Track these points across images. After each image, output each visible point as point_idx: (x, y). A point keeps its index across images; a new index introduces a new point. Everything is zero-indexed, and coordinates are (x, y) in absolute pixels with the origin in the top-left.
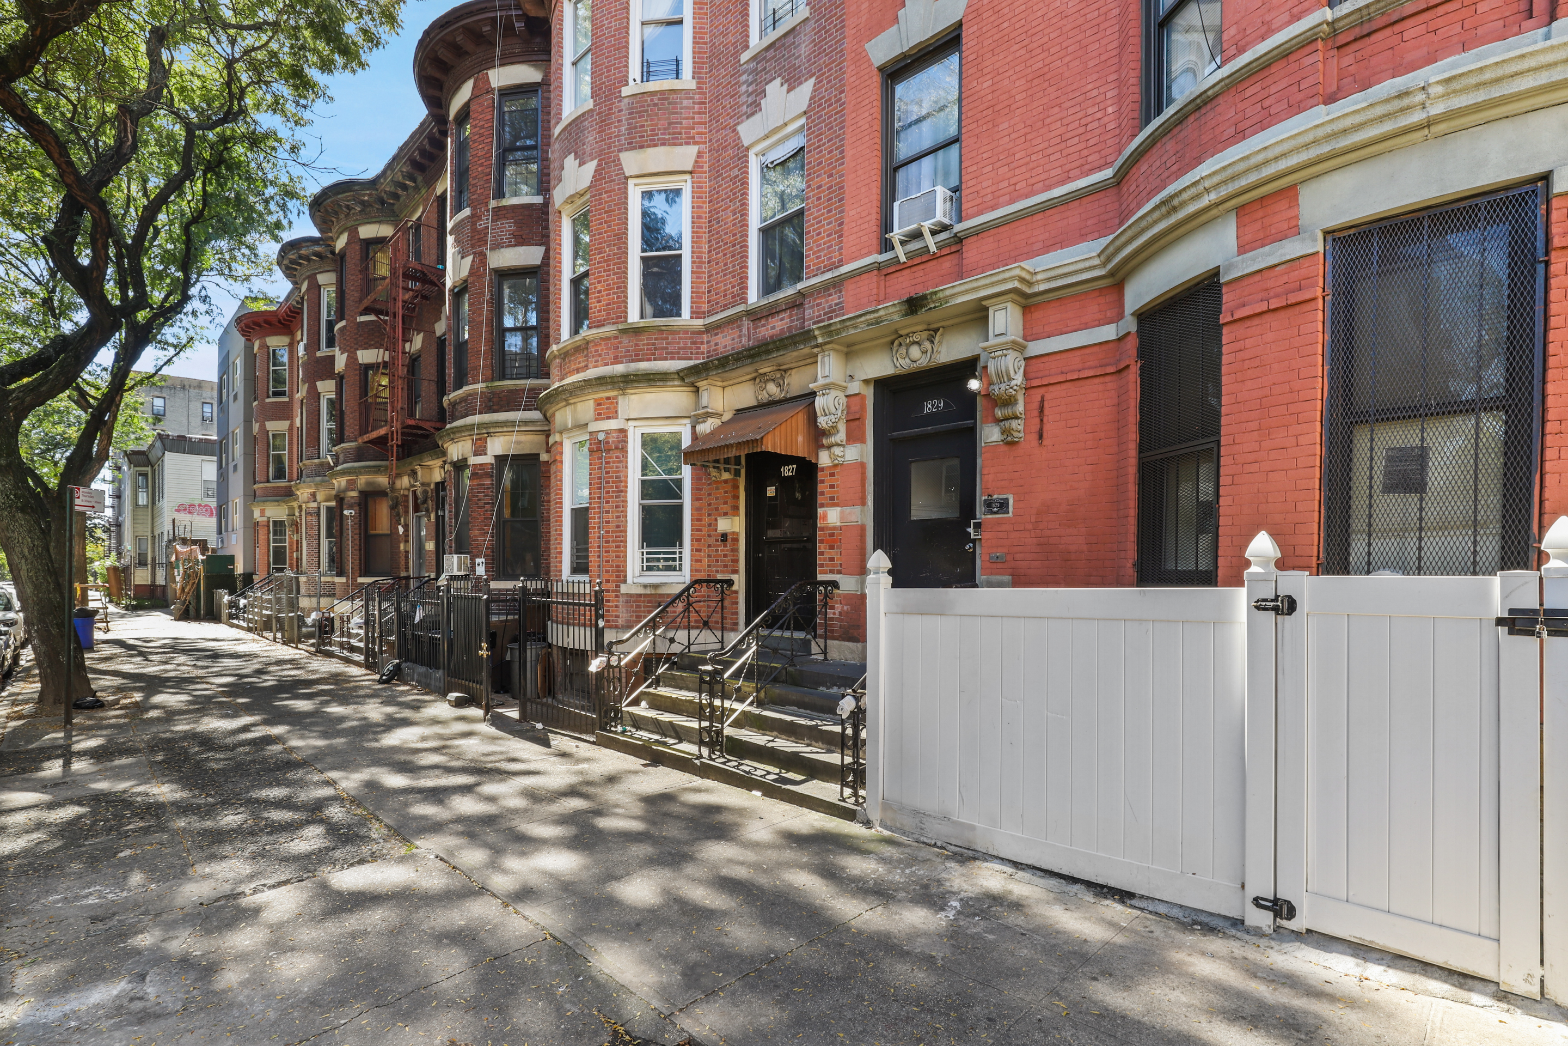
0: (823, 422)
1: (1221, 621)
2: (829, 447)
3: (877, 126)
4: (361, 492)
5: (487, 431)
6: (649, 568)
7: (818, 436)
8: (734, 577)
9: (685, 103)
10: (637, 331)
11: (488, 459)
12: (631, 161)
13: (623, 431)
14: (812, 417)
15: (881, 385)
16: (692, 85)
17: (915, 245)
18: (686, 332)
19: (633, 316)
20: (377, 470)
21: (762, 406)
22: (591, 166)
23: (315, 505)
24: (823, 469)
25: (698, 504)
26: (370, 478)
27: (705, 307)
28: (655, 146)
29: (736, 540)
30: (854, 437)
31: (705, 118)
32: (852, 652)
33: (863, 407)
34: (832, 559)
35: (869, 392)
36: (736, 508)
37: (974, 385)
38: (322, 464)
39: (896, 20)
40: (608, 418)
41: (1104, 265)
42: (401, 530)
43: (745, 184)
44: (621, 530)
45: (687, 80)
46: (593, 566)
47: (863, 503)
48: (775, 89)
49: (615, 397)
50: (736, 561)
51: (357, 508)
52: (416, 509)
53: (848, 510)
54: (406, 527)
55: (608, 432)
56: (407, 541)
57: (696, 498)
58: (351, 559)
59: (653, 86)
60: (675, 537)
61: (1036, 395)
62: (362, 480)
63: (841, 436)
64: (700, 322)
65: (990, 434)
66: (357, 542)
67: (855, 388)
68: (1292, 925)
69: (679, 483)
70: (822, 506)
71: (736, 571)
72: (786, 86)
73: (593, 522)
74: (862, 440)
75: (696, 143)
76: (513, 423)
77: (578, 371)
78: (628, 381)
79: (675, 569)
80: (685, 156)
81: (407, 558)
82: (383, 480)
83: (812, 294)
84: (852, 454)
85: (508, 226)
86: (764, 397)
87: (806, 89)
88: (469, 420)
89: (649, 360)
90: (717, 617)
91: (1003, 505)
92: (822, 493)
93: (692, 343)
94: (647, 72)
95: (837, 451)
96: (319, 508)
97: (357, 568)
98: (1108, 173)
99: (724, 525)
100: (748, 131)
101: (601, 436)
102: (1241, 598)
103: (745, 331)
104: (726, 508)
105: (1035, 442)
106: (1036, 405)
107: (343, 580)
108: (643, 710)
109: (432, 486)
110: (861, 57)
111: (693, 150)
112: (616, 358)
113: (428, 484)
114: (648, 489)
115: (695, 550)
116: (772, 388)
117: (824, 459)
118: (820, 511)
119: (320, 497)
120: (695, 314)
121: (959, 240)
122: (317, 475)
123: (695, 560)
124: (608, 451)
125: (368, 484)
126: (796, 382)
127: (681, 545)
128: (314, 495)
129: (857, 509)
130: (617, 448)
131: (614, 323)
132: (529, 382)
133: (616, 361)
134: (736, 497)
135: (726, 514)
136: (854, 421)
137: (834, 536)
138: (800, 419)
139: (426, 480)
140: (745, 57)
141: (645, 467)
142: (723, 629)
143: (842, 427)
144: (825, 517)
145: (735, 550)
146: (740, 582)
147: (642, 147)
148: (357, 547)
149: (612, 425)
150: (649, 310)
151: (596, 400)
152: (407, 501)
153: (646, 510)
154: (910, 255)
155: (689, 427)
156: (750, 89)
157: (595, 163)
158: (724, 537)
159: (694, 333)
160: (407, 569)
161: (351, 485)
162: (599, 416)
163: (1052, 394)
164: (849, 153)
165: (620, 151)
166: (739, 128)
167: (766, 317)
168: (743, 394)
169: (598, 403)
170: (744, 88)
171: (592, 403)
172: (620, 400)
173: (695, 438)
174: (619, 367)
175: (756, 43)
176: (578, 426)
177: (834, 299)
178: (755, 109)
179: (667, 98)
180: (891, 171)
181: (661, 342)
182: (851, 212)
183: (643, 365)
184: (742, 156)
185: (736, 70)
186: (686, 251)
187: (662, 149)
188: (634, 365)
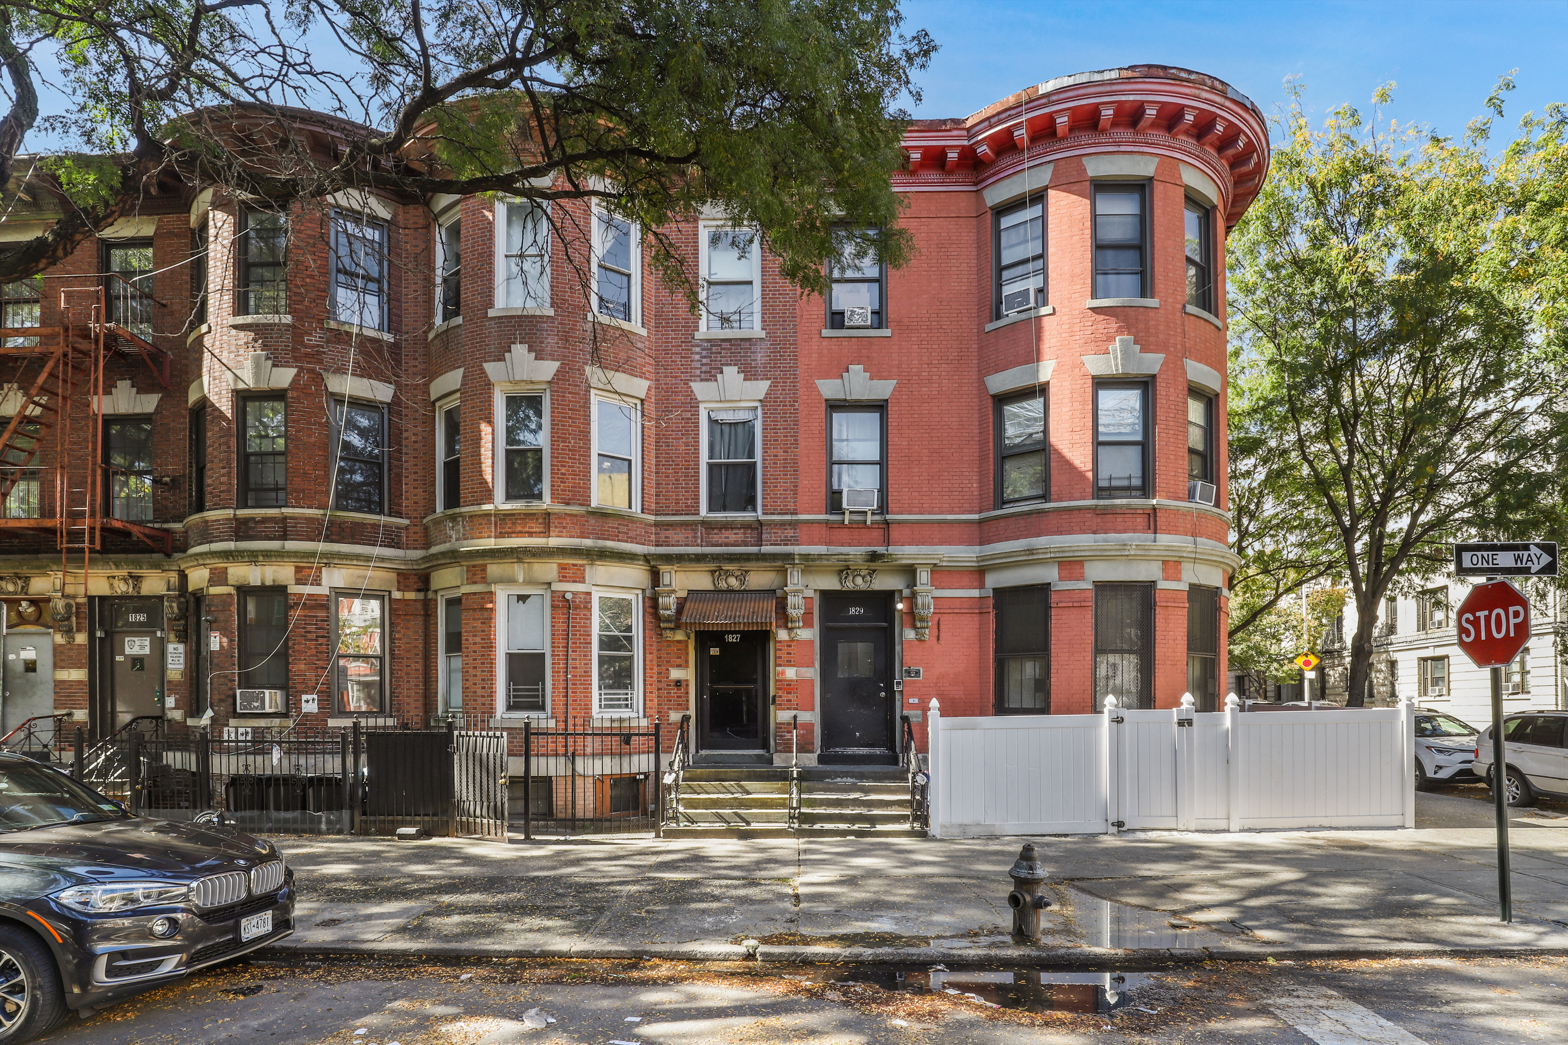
0: (790, 612)
2: (791, 629)
6: (606, 707)
8: (689, 713)
9: (639, 344)
10: (603, 515)
12: (595, 376)
13: (589, 594)
15: (825, 595)
16: (642, 332)
18: (640, 523)
19: (594, 502)
21: (721, 592)
22: (553, 365)
24: (779, 641)
25: (649, 657)
28: (617, 372)
29: (687, 686)
31: (654, 361)
33: (813, 607)
35: (817, 598)
36: (687, 662)
39: (841, 377)
40: (575, 582)
43: (695, 425)
44: (586, 673)
45: (637, 327)
48: (731, 371)
49: (583, 566)
50: (687, 701)
55: (573, 593)
57: (646, 652)
59: (610, 321)
60: (628, 682)
64: (652, 517)
67: (809, 594)
70: (780, 665)
71: (688, 709)
72: (742, 375)
73: (557, 668)
75: (646, 379)
80: (639, 386)
83: (768, 524)
86: (723, 586)
87: (763, 385)
92: (780, 657)
93: (646, 532)
99: (675, 674)
100: (700, 389)
101: (569, 596)
103: (699, 535)
104: (677, 661)
110: (814, 387)
111: (645, 384)
114: (606, 644)
115: (647, 692)
116: (732, 582)
117: (782, 635)
118: (778, 668)
120: (647, 510)
123: (647, 700)
124: (576, 608)
126: (755, 581)
127: (633, 689)
131: (580, 505)
135: (679, 666)
136: (808, 614)
140: (698, 335)
141: (604, 624)
145: (686, 693)
149: (578, 588)
151: (559, 564)
153: (603, 659)
155: (640, 595)
156: (705, 361)
157: (556, 364)
158: (679, 683)
159: (647, 525)
162: (563, 579)
165: (584, 363)
166: (692, 384)
167: (720, 529)
168: (701, 580)
169: (562, 568)
170: (697, 357)
171: (555, 566)
172: (588, 568)
173: (652, 607)
174: (587, 542)
175: (705, 330)
176: (531, 581)
177: (790, 533)
178: (710, 377)
179: (626, 336)
180: (831, 464)
181: (623, 527)
182: (804, 482)
183: (609, 543)
184: (694, 405)
185: (688, 340)
186: (636, 459)
187: (623, 376)
188: (601, 542)
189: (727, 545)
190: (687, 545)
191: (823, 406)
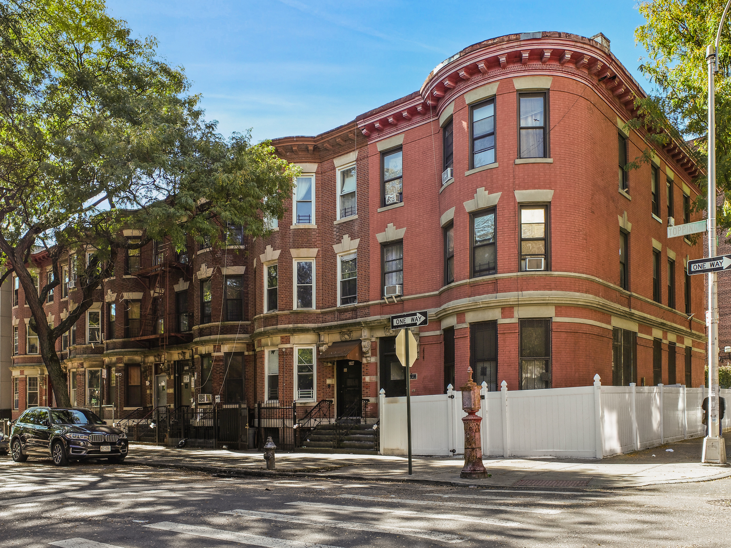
0: (364, 350)
2: (366, 357)
3: (379, 260)
4: (125, 364)
5: (223, 341)
6: (301, 397)
7: (362, 354)
8: (333, 399)
9: (313, 233)
10: (297, 313)
11: (221, 354)
12: (294, 252)
13: (292, 348)
14: (361, 348)
15: (381, 339)
16: (316, 227)
17: (390, 300)
18: (314, 314)
19: (295, 308)
20: (136, 353)
21: (342, 342)
22: (278, 252)
23: (83, 369)
24: (364, 364)
25: (319, 374)
26: (131, 357)
27: (321, 305)
28: (303, 248)
29: (333, 387)
30: (374, 354)
31: (320, 238)
32: (374, 421)
33: (376, 345)
34: (367, 392)
35: (378, 341)
36: (333, 376)
38: (87, 348)
39: (385, 231)
40: (286, 343)
41: (436, 316)
42: (148, 383)
43: (335, 266)
44: (292, 383)
45: (313, 225)
46: (280, 397)
47: (377, 375)
48: (346, 237)
49: (289, 336)
50: (333, 394)
51: (123, 372)
52: (157, 373)
53: (372, 377)
54: (151, 382)
55: (286, 348)
56: (151, 389)
57: (318, 372)
58: (119, 397)
59: (302, 226)
60: (310, 386)
61: (423, 347)
62: (126, 358)
63: (370, 354)
64: (319, 311)
66: (123, 389)
67: (373, 339)
68: (455, 454)
69: (312, 367)
70: (364, 375)
71: (334, 398)
72: (350, 238)
73: (280, 380)
74: (376, 356)
75: (317, 247)
76: (234, 339)
77: (272, 325)
78: (294, 331)
79: (310, 397)
80: (314, 252)
81: (151, 397)
82: (138, 358)
83: (360, 308)
84: (373, 360)
85: (231, 257)
86: (343, 339)
87: (358, 241)
88: (212, 337)
89: (301, 323)
91: (415, 376)
92: (364, 372)
93: (317, 318)
94: (299, 219)
95: (369, 359)
96: (85, 371)
97: (123, 403)
98: (437, 292)
99: (329, 381)
100: (336, 248)
101: (284, 350)
103: (336, 316)
104: (330, 376)
105: (422, 360)
106: (422, 350)
108: (308, 441)
109: (172, 362)
110: (375, 239)
111: (316, 250)
112: (289, 322)
113: (170, 361)
114: (301, 369)
115: (318, 391)
116: (347, 337)
117: (364, 361)
118: (363, 377)
119: (85, 365)
120: (317, 308)
121: (403, 301)
122: (84, 353)
123: (318, 394)
124: (286, 355)
125: (129, 360)
126: (355, 335)
127: (313, 389)
128: (82, 365)
129: (375, 377)
130: (290, 354)
131: (288, 310)
132: (241, 322)
133: (289, 323)
134: (333, 372)
135: (329, 378)
136: (373, 350)
137: (368, 385)
138: (357, 349)
139: (169, 359)
140: (335, 223)
141: (300, 361)
142: (330, 418)
143: (370, 352)
144: (365, 379)
145: (333, 390)
146: (335, 401)
147: (298, 248)
148: (123, 392)
149: (288, 346)
150: (300, 304)
151: (281, 337)
152: (151, 369)
153: (300, 377)
154: (389, 302)
155: (315, 347)
156: (337, 234)
157: (280, 251)
158: (329, 385)
159: (317, 314)
160: (151, 403)
161: (119, 360)
162: (282, 343)
163: (426, 347)
164: (371, 266)
165: (290, 248)
166: (333, 246)
167: (344, 312)
168: (336, 337)
169: (282, 338)
170: (335, 233)
171: (279, 337)
172: (291, 337)
173: (318, 351)
174: (291, 326)
175: (339, 219)
176: (273, 345)
177: (367, 311)
178: (339, 241)
179: (307, 231)
180: (384, 274)
181: (306, 317)
182: (372, 285)
183: (300, 325)
184: (334, 256)
185: (332, 226)
186: (314, 285)
187: (306, 249)
188: (296, 325)
189: (346, 320)
190: (332, 321)
191: (379, 247)
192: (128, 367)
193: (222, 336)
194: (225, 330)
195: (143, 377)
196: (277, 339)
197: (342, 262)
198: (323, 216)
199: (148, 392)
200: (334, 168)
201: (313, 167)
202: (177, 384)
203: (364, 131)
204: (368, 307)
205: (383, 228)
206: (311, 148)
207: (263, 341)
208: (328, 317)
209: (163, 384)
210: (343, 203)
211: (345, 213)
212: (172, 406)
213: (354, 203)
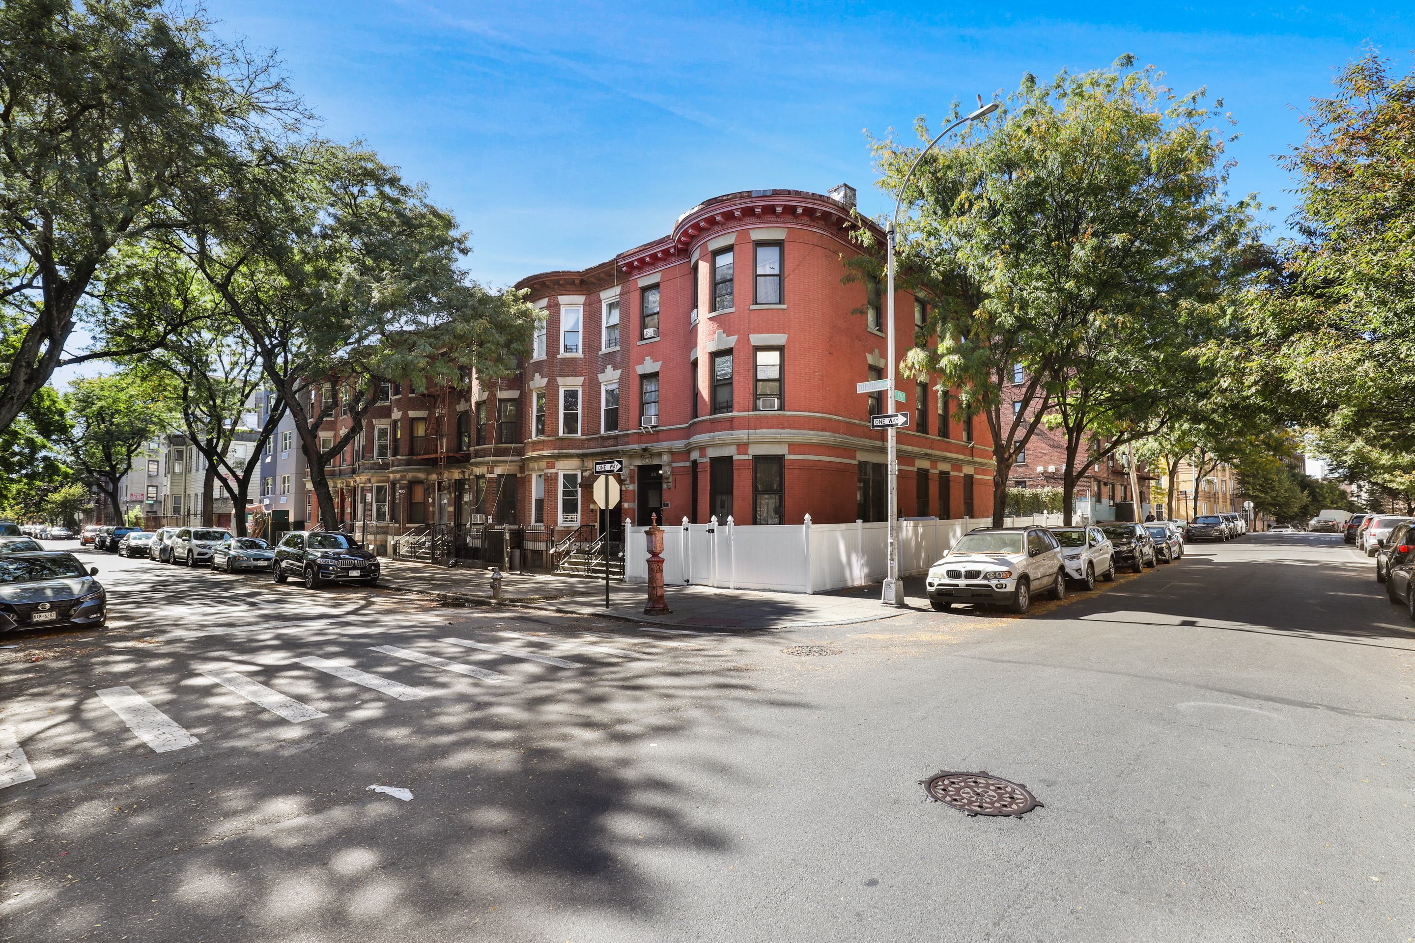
0: (622, 477)
1: (678, 532)
2: (624, 485)
3: (639, 391)
4: (409, 481)
5: (496, 463)
8: (596, 524)
10: (562, 439)
11: (495, 476)
12: (560, 380)
13: (557, 473)
15: (639, 466)
16: (582, 356)
17: (647, 430)
19: (561, 434)
20: (419, 471)
22: (545, 380)
23: (370, 485)
24: (623, 491)
25: (583, 499)
26: (414, 474)
27: (586, 432)
28: (569, 376)
30: (632, 482)
33: (635, 473)
35: (636, 469)
37: (661, 472)
38: (376, 464)
40: (551, 469)
41: (686, 448)
42: (430, 500)
43: (600, 394)
45: (580, 354)
46: (545, 520)
47: (634, 502)
48: (609, 368)
51: (408, 490)
52: (439, 490)
53: (630, 504)
54: (433, 499)
55: (551, 474)
56: (433, 506)
57: (582, 497)
58: (402, 514)
59: (569, 355)
60: (575, 511)
61: (673, 477)
62: (410, 476)
63: (628, 482)
65: (665, 486)
66: (406, 506)
67: (632, 468)
68: (689, 583)
69: (576, 491)
70: (623, 502)
71: (597, 522)
73: (545, 504)
74: (634, 483)
75: (583, 376)
76: (506, 462)
77: (540, 450)
78: (559, 457)
79: (575, 521)
80: (580, 379)
81: (433, 514)
82: (421, 476)
84: (631, 487)
88: (486, 459)
89: (567, 449)
90: (589, 538)
91: (667, 505)
92: (623, 498)
94: (566, 349)
95: (627, 486)
96: (372, 486)
97: (405, 519)
98: (686, 426)
99: (593, 506)
100: (601, 377)
102: (682, 527)
103: (599, 443)
105: (674, 489)
106: (672, 480)
107: (397, 525)
108: (566, 565)
109: (453, 481)
111: (583, 378)
112: (555, 448)
113: (451, 480)
114: (565, 493)
115: (582, 515)
117: (623, 488)
119: (374, 481)
120: (583, 434)
121: (658, 432)
122: (373, 469)
123: (582, 518)
124: (551, 480)
125: (413, 477)
127: (577, 513)
128: (369, 480)
129: (633, 504)
130: (555, 479)
132: (513, 445)
136: (631, 477)
137: (626, 511)
139: (451, 478)
140: (600, 353)
141: (565, 486)
143: (628, 479)
147: (564, 376)
148: (406, 509)
149: (553, 471)
150: (566, 430)
151: (547, 462)
152: (434, 486)
153: (565, 501)
154: (646, 433)
155: (580, 472)
156: (602, 364)
157: (547, 379)
158: (592, 510)
160: (433, 519)
161: (403, 478)
162: (548, 468)
163: (676, 477)
164: (632, 396)
166: (598, 375)
167: (607, 439)
170: (600, 363)
171: (545, 463)
172: (556, 463)
173: (582, 477)
174: (556, 451)
175: (604, 350)
176: (539, 470)
177: (626, 439)
178: (603, 371)
179: (574, 360)
180: (642, 405)
181: (572, 443)
182: (631, 415)
183: (565, 451)
184: (599, 385)
185: (598, 356)
186: (580, 412)
187: (571, 378)
188: (561, 451)
189: (608, 446)
190: (596, 448)
191: (638, 378)
192: (411, 485)
193: (495, 458)
194: (498, 452)
195: (427, 493)
196: (543, 464)
197: (607, 391)
198: (590, 347)
199: (431, 509)
200: (600, 301)
201: (581, 299)
202: (458, 503)
203: (624, 269)
204: (627, 435)
205: (641, 361)
206: (577, 282)
207: (531, 465)
208: (592, 444)
209: (445, 501)
210: (609, 334)
211: (609, 344)
212: (452, 524)
213: (616, 334)
